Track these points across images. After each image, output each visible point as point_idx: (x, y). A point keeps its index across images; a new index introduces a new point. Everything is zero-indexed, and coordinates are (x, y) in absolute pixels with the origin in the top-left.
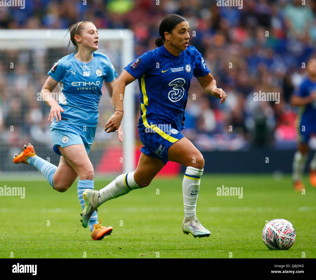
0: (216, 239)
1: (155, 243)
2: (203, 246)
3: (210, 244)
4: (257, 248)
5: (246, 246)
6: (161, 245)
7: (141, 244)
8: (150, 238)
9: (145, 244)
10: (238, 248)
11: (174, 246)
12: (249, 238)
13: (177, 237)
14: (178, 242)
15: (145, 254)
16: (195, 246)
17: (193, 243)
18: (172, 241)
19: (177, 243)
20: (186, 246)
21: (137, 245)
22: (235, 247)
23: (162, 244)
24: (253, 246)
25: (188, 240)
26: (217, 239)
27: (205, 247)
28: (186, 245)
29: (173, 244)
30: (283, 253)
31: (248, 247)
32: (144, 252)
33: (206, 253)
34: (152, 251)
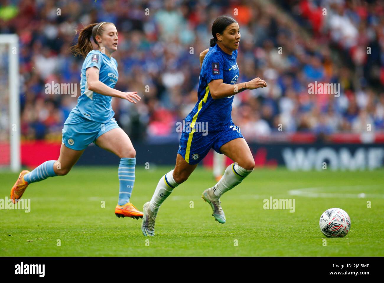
0: (96, 226)
1: (41, 230)
2: (85, 232)
3: (92, 230)
4: (134, 234)
5: (124, 233)
6: (46, 232)
7: (28, 231)
8: (37, 226)
9: (32, 231)
10: (116, 234)
11: (59, 233)
13: (61, 225)
14: (62, 229)
15: (32, 241)
16: (77, 233)
17: (76, 230)
18: (57, 228)
19: (61, 230)
20: (69, 233)
21: (24, 232)
23: (48, 231)
24: (130, 232)
25: (70, 227)
26: (98, 226)
27: (86, 234)
28: (69, 231)
29: (58, 231)
30: (158, 239)
31: (126, 233)
32: (31, 238)
33: (87, 238)
34: (39, 237)
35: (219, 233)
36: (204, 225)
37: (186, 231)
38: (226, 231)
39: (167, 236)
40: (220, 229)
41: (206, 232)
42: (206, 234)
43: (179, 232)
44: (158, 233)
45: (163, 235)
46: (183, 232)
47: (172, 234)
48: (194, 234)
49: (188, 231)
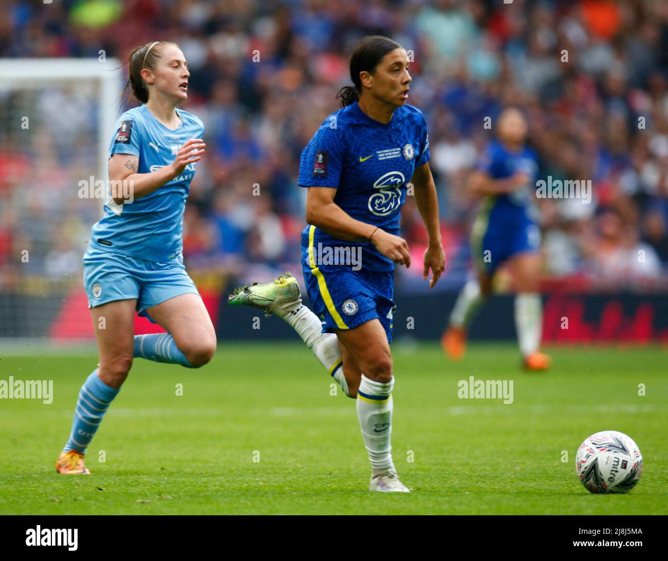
0: (287, 469)
1: (168, 478)
2: (261, 484)
3: (277, 479)
5: (346, 484)
6: (179, 482)
7: (139, 481)
8: (158, 469)
9: (150, 480)
10: (330, 487)
11: (205, 485)
12: (352, 467)
13: (211, 467)
14: (213, 475)
15: (148, 501)
16: (246, 484)
17: (242, 478)
18: (201, 473)
19: (210, 477)
20: (228, 485)
21: (132, 482)
22: (325, 486)
23: (183, 479)
25: (231, 471)
26: (290, 470)
27: (265, 486)
28: (228, 481)
29: (204, 480)
30: (419, 497)
31: (350, 485)
32: (147, 496)
33: (267, 497)
34: (163, 493)
35: (550, 486)
36: (518, 468)
37: (480, 482)
38: (564, 483)
39: (438, 491)
40: (554, 477)
41: (522, 484)
42: (523, 487)
43: (464, 484)
44: (419, 486)
45: (429, 489)
46: (474, 484)
47: (448, 488)
48: (496, 487)
49: (483, 482)
